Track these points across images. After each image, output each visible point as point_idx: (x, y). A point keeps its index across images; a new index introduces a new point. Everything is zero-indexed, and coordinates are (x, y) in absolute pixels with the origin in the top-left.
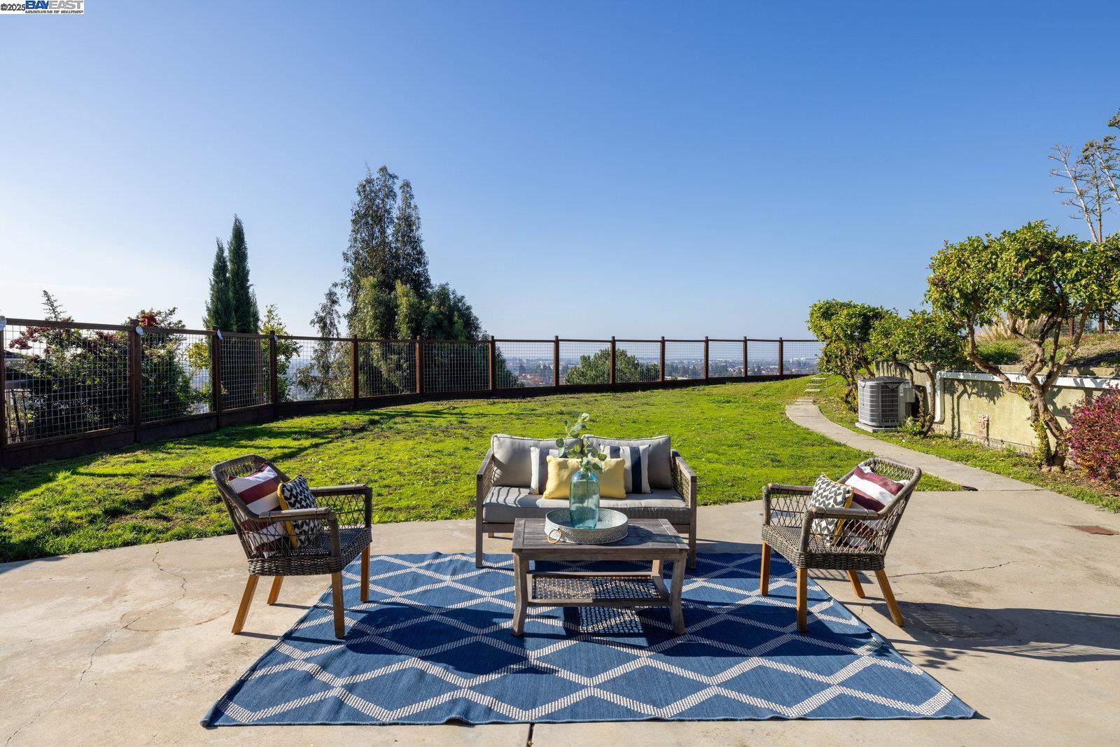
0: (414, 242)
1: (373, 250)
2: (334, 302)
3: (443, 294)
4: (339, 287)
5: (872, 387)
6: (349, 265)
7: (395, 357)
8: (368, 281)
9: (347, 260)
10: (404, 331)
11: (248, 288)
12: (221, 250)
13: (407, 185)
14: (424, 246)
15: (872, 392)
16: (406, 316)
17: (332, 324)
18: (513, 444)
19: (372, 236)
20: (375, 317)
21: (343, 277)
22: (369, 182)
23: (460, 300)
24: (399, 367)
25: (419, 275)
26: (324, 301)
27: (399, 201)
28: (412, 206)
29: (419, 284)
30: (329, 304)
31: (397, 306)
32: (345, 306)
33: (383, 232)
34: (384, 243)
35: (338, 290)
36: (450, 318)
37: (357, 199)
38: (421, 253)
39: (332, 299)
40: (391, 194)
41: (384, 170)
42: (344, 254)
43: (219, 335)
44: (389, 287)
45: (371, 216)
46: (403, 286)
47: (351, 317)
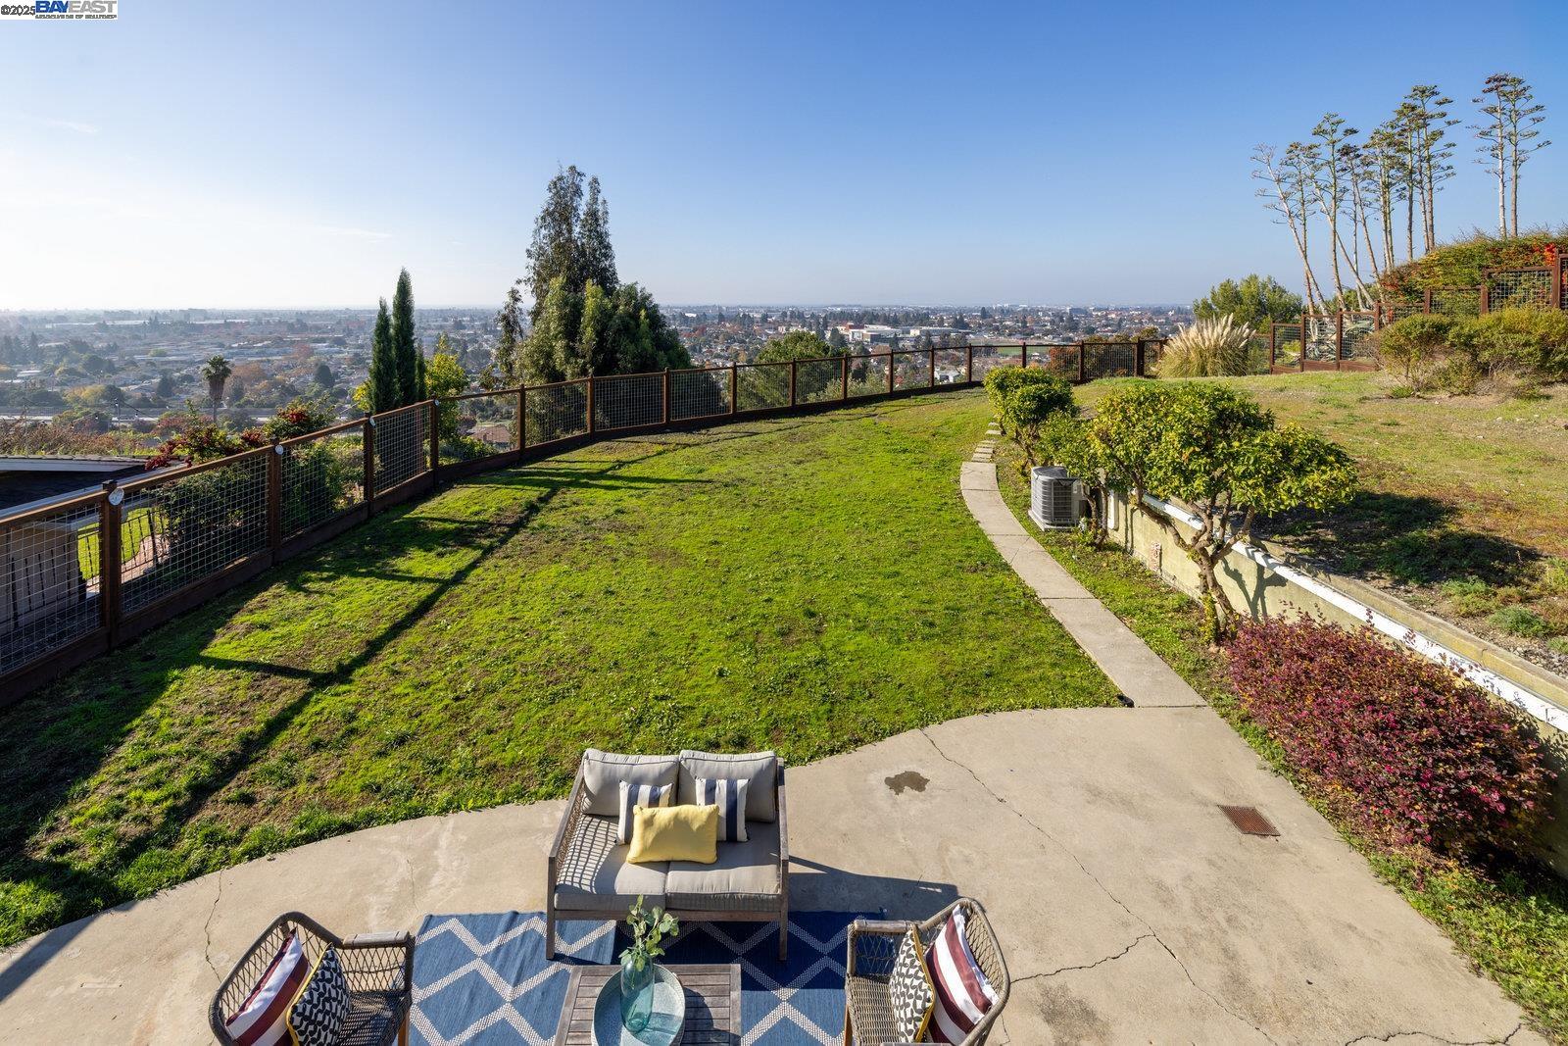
0: (601, 238)
1: (559, 246)
2: (516, 300)
3: (631, 292)
4: (522, 283)
5: (1044, 483)
6: (533, 261)
7: (581, 361)
8: (557, 283)
9: (530, 255)
10: (588, 333)
11: (413, 342)
12: (384, 308)
13: (594, 182)
14: (611, 240)
15: (1044, 488)
16: (593, 318)
17: (516, 322)
18: (603, 770)
19: (559, 233)
20: (561, 318)
21: (527, 274)
22: (560, 179)
23: (647, 298)
24: (584, 372)
25: (605, 269)
26: (507, 299)
27: (587, 197)
28: (599, 201)
29: (606, 280)
30: (512, 302)
31: (583, 307)
32: (529, 301)
33: (570, 231)
34: (570, 240)
35: (520, 287)
36: (635, 317)
37: (548, 195)
38: (608, 247)
39: (515, 296)
40: (578, 192)
41: (573, 168)
42: (528, 251)
43: (372, 421)
44: (575, 284)
45: (560, 213)
46: (590, 288)
47: (536, 314)
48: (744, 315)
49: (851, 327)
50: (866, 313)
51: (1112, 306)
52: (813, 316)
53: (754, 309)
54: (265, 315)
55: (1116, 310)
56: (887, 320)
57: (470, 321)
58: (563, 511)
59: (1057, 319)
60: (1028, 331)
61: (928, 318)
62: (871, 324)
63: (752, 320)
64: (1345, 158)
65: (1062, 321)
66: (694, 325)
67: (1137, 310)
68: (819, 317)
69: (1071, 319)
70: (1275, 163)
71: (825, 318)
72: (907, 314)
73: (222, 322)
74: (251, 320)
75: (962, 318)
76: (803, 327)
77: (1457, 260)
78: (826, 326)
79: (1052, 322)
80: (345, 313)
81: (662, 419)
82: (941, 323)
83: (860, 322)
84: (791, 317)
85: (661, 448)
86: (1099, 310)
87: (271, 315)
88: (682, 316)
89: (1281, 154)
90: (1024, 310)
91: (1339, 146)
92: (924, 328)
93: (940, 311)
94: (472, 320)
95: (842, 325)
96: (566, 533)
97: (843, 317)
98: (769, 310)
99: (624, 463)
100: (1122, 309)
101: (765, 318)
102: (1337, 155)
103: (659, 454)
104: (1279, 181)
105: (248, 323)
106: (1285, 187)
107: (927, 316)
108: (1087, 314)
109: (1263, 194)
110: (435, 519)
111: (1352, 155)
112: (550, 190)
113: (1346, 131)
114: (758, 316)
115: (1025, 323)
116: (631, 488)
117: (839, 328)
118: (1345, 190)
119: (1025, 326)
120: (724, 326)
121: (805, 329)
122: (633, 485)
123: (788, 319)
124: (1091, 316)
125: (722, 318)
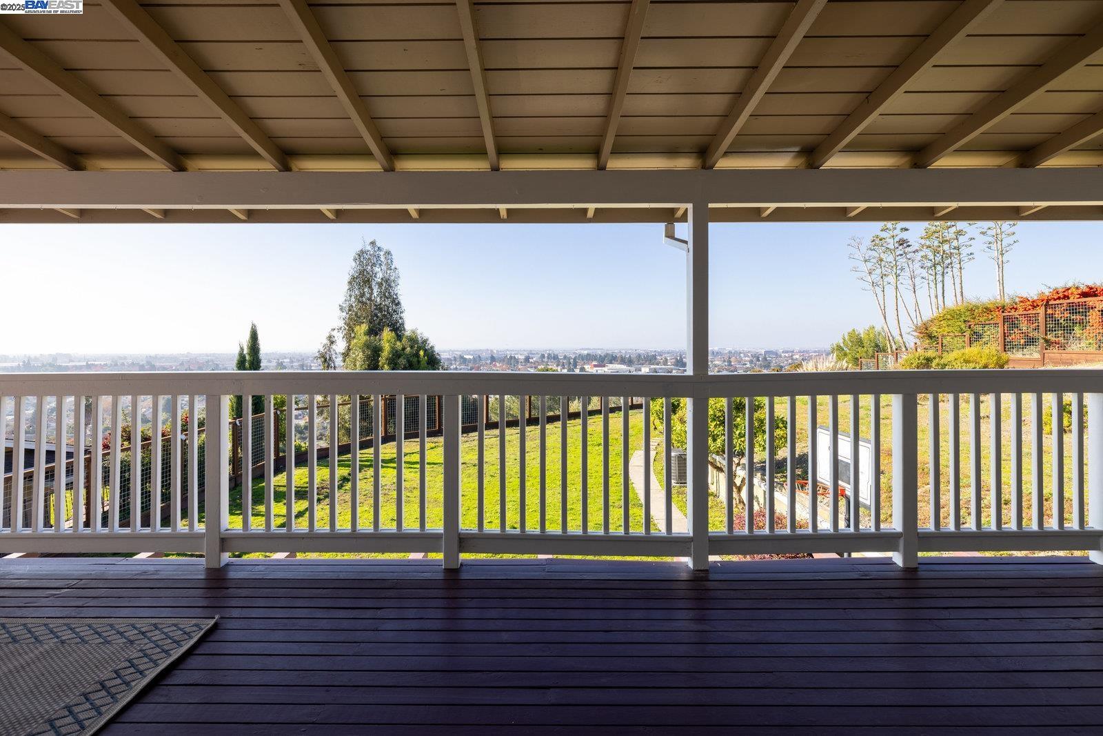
0: (393, 298)
1: (363, 304)
2: (332, 343)
3: (413, 340)
4: (336, 331)
5: (672, 457)
6: (344, 314)
8: (361, 330)
9: (342, 309)
10: (386, 369)
12: (242, 349)
13: (388, 253)
14: (402, 299)
16: (388, 357)
17: (331, 358)
19: (363, 294)
20: (364, 359)
21: (341, 323)
22: (363, 251)
23: (425, 341)
25: (396, 321)
26: (326, 342)
27: (383, 266)
28: (393, 267)
29: (397, 329)
30: (329, 344)
31: (381, 350)
32: (340, 346)
33: (370, 292)
34: (370, 299)
35: (335, 333)
36: (417, 355)
37: (354, 264)
38: (398, 304)
39: (332, 341)
41: (373, 243)
42: (340, 306)
43: (238, 423)
44: (374, 331)
45: (362, 279)
46: (387, 334)
47: (346, 355)
48: (511, 357)
49: (595, 366)
50: (607, 355)
51: (797, 349)
52: (565, 357)
53: (518, 352)
54: (120, 358)
55: (800, 352)
56: (623, 361)
57: (290, 362)
58: (365, 481)
59: (755, 359)
60: (732, 369)
61: (656, 359)
62: (611, 363)
63: (517, 361)
64: (901, 247)
65: (758, 360)
66: (470, 365)
67: (815, 352)
68: (569, 358)
69: (765, 359)
70: (863, 248)
71: (575, 359)
72: (639, 356)
73: (85, 364)
74: (109, 362)
75: (681, 359)
76: (558, 366)
77: (953, 317)
78: (575, 365)
79: (751, 362)
80: (187, 356)
81: (435, 427)
82: (665, 362)
83: (602, 362)
84: (548, 358)
85: (433, 445)
86: (787, 352)
87: (125, 358)
88: (462, 357)
89: (867, 243)
90: (730, 352)
91: (897, 239)
92: (652, 367)
93: (665, 353)
94: (292, 362)
95: (588, 364)
96: (367, 492)
97: (589, 358)
98: (531, 352)
99: (407, 454)
100: (804, 351)
101: (527, 359)
102: (897, 245)
103: (432, 448)
104: (866, 261)
105: (106, 365)
106: (869, 265)
107: (654, 357)
108: (777, 355)
109: (855, 270)
110: (281, 486)
111: (905, 245)
112: (355, 260)
113: (902, 229)
114: (522, 357)
115: (730, 362)
116: (412, 468)
117: (586, 367)
118: (902, 269)
119: (730, 364)
120: (495, 365)
121: (559, 369)
122: (412, 466)
123: (546, 360)
124: (781, 356)
125: (493, 359)
